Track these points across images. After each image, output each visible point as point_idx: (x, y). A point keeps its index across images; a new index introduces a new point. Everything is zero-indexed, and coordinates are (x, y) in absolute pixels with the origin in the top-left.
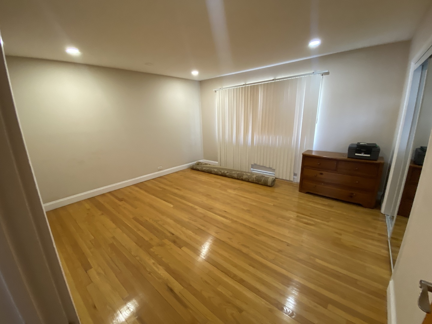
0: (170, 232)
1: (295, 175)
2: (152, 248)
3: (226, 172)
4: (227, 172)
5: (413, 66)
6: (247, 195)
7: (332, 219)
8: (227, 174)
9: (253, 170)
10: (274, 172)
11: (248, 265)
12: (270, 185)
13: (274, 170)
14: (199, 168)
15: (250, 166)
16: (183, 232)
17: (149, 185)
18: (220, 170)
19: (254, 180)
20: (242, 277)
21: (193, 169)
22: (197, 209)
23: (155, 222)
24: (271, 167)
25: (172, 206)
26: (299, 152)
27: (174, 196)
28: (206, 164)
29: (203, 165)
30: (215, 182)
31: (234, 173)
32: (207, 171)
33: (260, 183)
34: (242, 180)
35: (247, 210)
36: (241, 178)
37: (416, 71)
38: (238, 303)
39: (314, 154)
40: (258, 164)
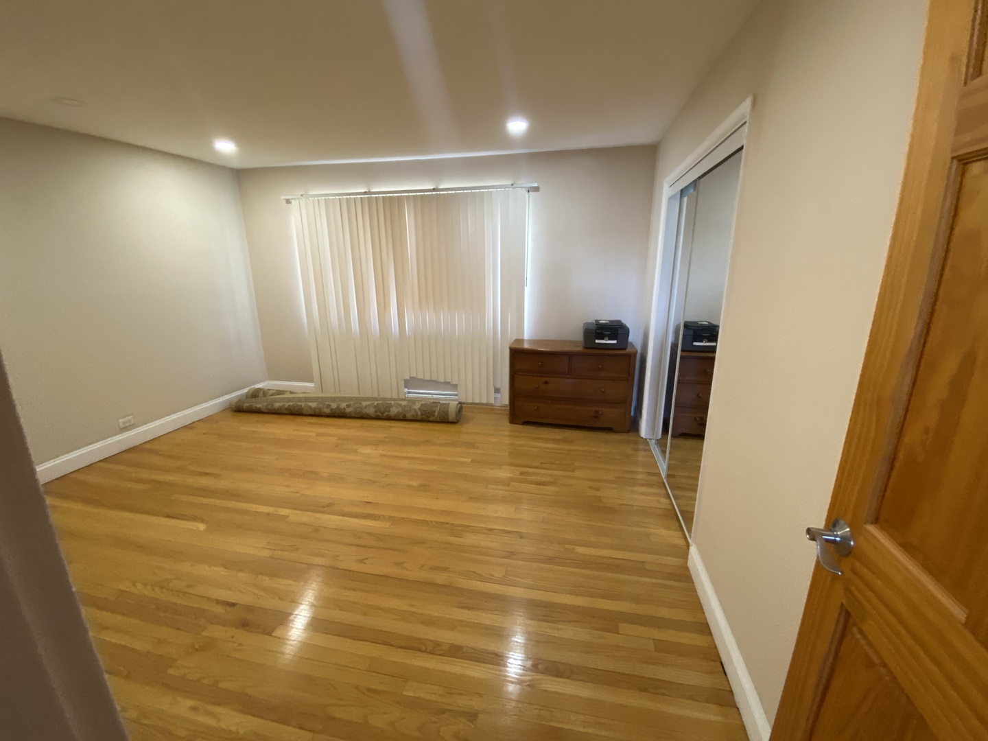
0: (218, 602)
1: (497, 391)
2: (171, 667)
3: (343, 405)
4: (348, 406)
5: (667, 190)
6: (411, 452)
7: (577, 464)
8: (348, 410)
9: (409, 393)
10: (456, 390)
11: (457, 609)
12: (455, 420)
13: (455, 387)
14: (259, 406)
15: (402, 384)
16: (263, 589)
17: (92, 479)
18: (327, 403)
19: (417, 415)
20: (454, 642)
21: (240, 409)
22: (286, 517)
23: (157, 589)
24: (449, 380)
25: (202, 527)
26: (500, 345)
27: (198, 496)
28: (280, 392)
29: (272, 395)
30: (319, 435)
31: (366, 407)
32: (286, 409)
33: (431, 419)
34: (389, 418)
35: (420, 486)
36: (386, 413)
37: (671, 198)
38: (462, 702)
39: (526, 346)
40: (421, 376)
